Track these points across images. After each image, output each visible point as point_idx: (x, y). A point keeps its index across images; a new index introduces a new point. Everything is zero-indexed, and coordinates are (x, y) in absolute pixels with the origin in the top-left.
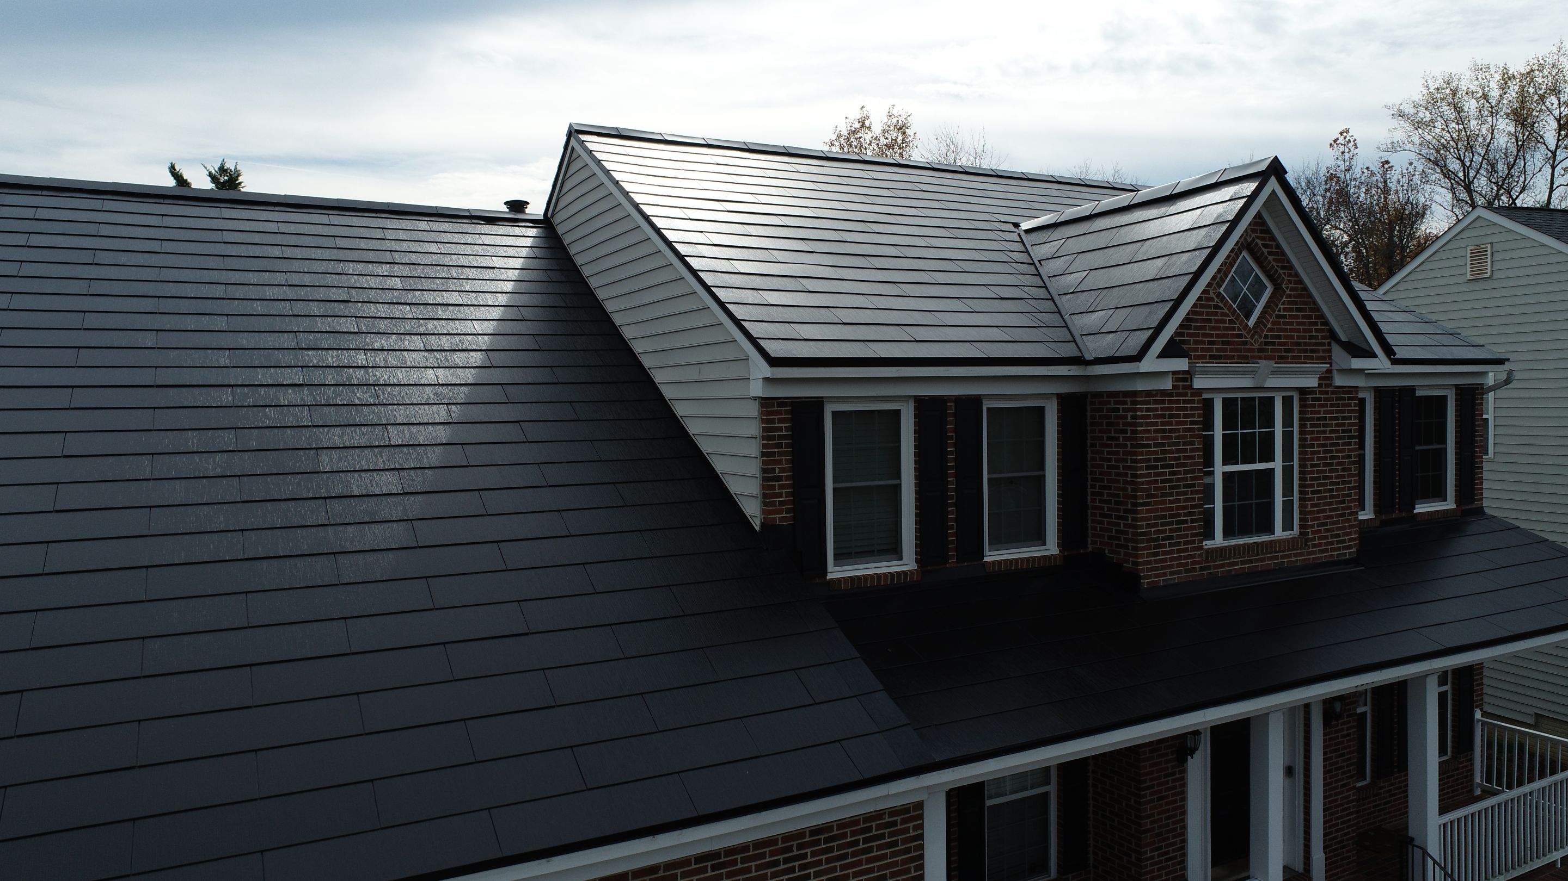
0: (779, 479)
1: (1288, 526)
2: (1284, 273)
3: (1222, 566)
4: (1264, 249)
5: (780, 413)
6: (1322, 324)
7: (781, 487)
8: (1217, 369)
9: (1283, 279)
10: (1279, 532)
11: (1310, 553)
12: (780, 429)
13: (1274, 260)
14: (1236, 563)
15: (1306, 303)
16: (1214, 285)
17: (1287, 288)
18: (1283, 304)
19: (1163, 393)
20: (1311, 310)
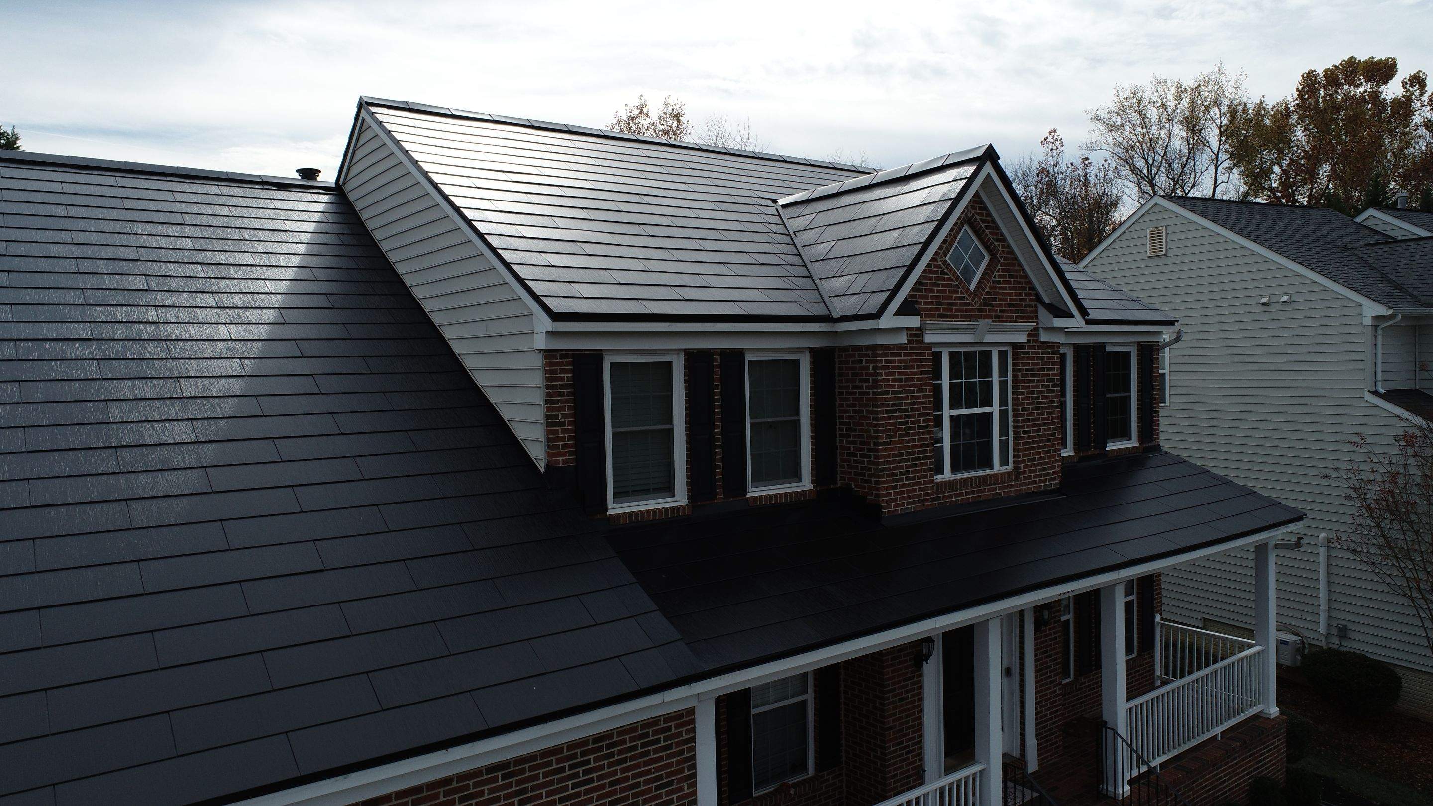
0: (562, 424)
1: (1004, 461)
2: (999, 245)
3: (950, 497)
4: (981, 224)
5: (562, 364)
6: (1030, 289)
7: (564, 431)
8: (945, 326)
9: (998, 250)
10: (997, 468)
11: (1022, 485)
12: (562, 379)
13: (991, 233)
14: (961, 494)
15: (1016, 271)
16: (941, 254)
17: (1001, 258)
18: (998, 271)
19: (899, 347)
20: (1021, 277)
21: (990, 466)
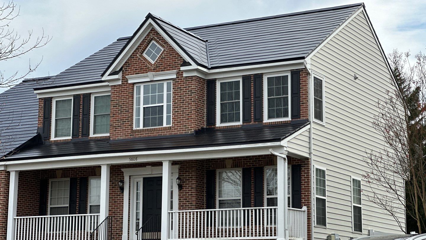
0: (41, 117)
1: (168, 123)
4: (157, 39)
5: (42, 102)
6: (180, 58)
10: (165, 125)
11: (173, 132)
12: (42, 105)
13: (161, 42)
14: (144, 134)
15: (174, 52)
16: (138, 53)
17: (166, 49)
18: (164, 54)
19: (119, 85)
21: (162, 124)
